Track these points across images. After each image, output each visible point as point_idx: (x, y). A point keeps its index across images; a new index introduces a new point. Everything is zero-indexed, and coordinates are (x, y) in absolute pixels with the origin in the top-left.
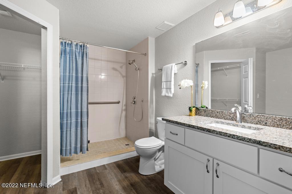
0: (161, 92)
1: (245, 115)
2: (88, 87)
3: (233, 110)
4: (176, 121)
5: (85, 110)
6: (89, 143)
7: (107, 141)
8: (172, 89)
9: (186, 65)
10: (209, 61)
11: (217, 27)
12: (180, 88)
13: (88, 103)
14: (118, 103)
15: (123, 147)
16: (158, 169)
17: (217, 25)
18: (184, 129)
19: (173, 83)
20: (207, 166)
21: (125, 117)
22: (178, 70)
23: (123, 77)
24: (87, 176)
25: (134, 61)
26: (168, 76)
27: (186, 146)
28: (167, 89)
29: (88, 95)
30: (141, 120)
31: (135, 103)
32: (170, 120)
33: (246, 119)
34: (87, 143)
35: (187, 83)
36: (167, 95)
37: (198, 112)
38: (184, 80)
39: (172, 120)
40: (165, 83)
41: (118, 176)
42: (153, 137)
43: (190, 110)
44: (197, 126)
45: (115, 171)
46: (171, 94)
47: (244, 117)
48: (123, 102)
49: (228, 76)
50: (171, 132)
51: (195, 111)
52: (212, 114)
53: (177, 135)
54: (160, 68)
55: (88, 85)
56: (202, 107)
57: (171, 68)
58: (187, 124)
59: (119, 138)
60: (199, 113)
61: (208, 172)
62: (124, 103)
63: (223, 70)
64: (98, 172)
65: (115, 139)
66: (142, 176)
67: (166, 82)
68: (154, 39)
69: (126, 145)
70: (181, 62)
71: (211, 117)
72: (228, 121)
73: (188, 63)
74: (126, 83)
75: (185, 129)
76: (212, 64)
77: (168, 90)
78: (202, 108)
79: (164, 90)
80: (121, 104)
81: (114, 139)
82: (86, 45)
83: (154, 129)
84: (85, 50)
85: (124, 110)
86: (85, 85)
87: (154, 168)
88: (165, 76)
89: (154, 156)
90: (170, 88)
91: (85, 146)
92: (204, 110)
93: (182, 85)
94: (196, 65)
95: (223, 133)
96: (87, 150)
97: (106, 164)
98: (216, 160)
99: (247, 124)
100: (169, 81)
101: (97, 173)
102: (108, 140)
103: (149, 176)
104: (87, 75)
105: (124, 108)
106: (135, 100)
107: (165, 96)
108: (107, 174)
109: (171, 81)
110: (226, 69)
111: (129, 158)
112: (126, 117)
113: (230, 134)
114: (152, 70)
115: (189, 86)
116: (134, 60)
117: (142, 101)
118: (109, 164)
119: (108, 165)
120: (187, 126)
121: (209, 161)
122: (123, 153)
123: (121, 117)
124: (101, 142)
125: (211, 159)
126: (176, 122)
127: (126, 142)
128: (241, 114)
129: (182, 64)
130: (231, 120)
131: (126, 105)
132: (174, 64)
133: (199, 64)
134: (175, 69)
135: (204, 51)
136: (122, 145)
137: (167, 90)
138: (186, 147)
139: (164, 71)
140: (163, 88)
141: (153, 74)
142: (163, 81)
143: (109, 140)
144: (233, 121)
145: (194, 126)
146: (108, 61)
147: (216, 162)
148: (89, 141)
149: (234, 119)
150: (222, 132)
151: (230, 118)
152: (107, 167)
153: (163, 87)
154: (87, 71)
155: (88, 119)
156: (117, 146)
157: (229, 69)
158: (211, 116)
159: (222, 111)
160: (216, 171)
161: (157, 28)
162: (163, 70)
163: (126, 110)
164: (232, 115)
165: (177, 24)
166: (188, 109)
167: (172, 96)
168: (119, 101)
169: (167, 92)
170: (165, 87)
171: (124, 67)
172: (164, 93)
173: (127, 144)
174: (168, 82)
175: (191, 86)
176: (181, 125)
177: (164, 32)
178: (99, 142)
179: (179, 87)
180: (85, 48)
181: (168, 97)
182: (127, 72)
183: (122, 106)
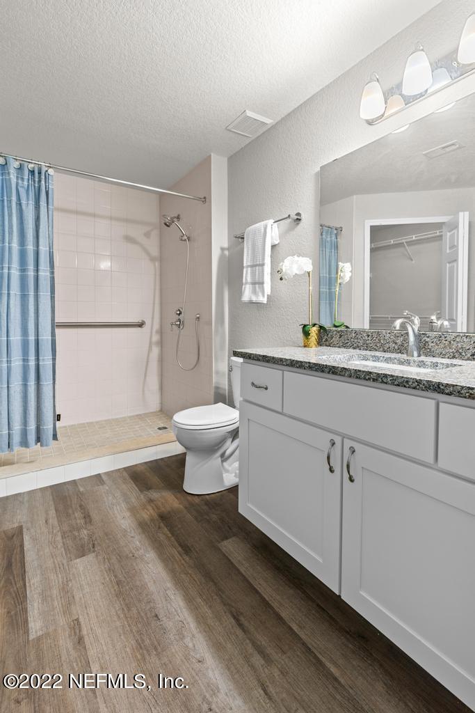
0: (240, 293)
1: (428, 337)
2: (53, 279)
3: (398, 323)
4: (265, 354)
5: (46, 337)
6: (59, 420)
7: (113, 420)
8: (265, 285)
9: (298, 224)
10: (366, 221)
11: (370, 123)
12: (281, 279)
13: (55, 325)
14: (141, 325)
15: (152, 432)
16: (230, 479)
17: (369, 118)
18: (281, 372)
19: (267, 269)
20: (328, 458)
21: (159, 361)
22: (281, 237)
23: (152, 259)
24: (53, 499)
25: (178, 218)
26: (257, 252)
27: (285, 415)
28: (254, 283)
29: (53, 298)
30: (196, 365)
31: (181, 324)
32: (251, 354)
33: (430, 347)
34: (54, 420)
35: (299, 265)
36: (254, 299)
37: (326, 337)
38: (289, 258)
39: (254, 353)
40: (249, 269)
41: (130, 498)
42: (220, 404)
43: (306, 334)
44: (309, 363)
45: (124, 486)
46: (263, 296)
47: (427, 342)
48: (153, 324)
49: (414, 262)
50: (253, 384)
51: (317, 334)
52: (356, 341)
53: (266, 389)
54: (238, 233)
55: (52, 273)
56: (335, 326)
57: (263, 231)
58: (287, 360)
59: (144, 414)
60: (326, 340)
61: (331, 470)
62: (156, 326)
63: (401, 245)
64: (81, 489)
65: (133, 416)
66: (189, 498)
67: (252, 266)
68: (226, 159)
69: (159, 429)
70: (287, 216)
71: (354, 348)
72: (388, 355)
73: (303, 217)
74: (161, 275)
75: (283, 373)
76: (372, 227)
77: (257, 286)
78: (334, 329)
79: (248, 286)
80: (146, 328)
81: (129, 415)
82: (44, 169)
83: (227, 388)
84: (43, 182)
85: (157, 343)
86: (44, 273)
87: (221, 479)
88: (250, 252)
89: (221, 447)
90: (261, 281)
91: (48, 426)
92: (338, 332)
93: (284, 271)
94: (335, 232)
95: (364, 372)
96: (55, 437)
97: (105, 473)
98: (348, 441)
99: (432, 358)
100: (259, 265)
101: (79, 491)
102: (114, 417)
103: (207, 496)
104: (51, 246)
105: (156, 338)
106: (181, 317)
107: (251, 302)
108: (104, 494)
109: (263, 265)
110: (411, 243)
111: (162, 459)
112: (161, 360)
113: (378, 374)
114: (220, 239)
115: (303, 273)
116: (179, 215)
117: (198, 318)
118: (112, 471)
119: (108, 474)
120: (287, 365)
121: (333, 444)
122: (148, 444)
123: (147, 362)
124: (97, 422)
125: (338, 440)
126: (264, 356)
127: (160, 422)
128: (418, 337)
129: (289, 220)
130: (398, 353)
131: (161, 332)
132: (271, 221)
133: (341, 228)
134: (273, 234)
135: (355, 197)
136: (148, 430)
137: (255, 288)
138: (286, 418)
139: (247, 240)
140: (246, 283)
141: (223, 249)
142: (245, 265)
143: (117, 419)
144: (403, 353)
145: (301, 362)
146: (111, 218)
147: (348, 444)
148: (59, 416)
149: (402, 349)
150: (360, 371)
151: (396, 347)
152: (104, 478)
153: (246, 279)
154: (51, 237)
155: (54, 359)
156: (136, 431)
157: (415, 244)
158: (353, 345)
159: (378, 332)
160: (348, 466)
161: (228, 130)
162: (245, 239)
163: (161, 343)
164: (399, 341)
165: (279, 119)
166: (301, 330)
167: (265, 300)
168: (143, 321)
169: (254, 292)
170: (249, 280)
171: (155, 234)
172: (247, 295)
173: (162, 425)
174: (257, 268)
175: (309, 273)
176: (274, 363)
177: (247, 141)
178: (92, 423)
179: (280, 276)
180: (43, 177)
181: (258, 304)
182: (161, 247)
183: (151, 333)
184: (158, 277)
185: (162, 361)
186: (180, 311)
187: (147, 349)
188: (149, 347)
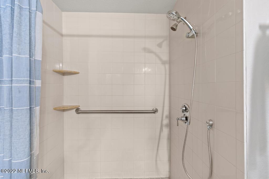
14: (155, 111)
21: (168, 139)
31: (186, 120)
48: (164, 111)
62: (166, 113)
80: (159, 114)
81: (145, 177)
85: (167, 126)
105: (166, 122)
106: (187, 114)
123: (159, 139)
131: (170, 117)
146: (134, 37)
163: (170, 126)
168: (156, 109)
171: (165, 45)
182: (170, 53)
183: (162, 117)
184: (168, 76)
185: (170, 139)
186: (186, 107)
187: (159, 129)
188: (161, 128)
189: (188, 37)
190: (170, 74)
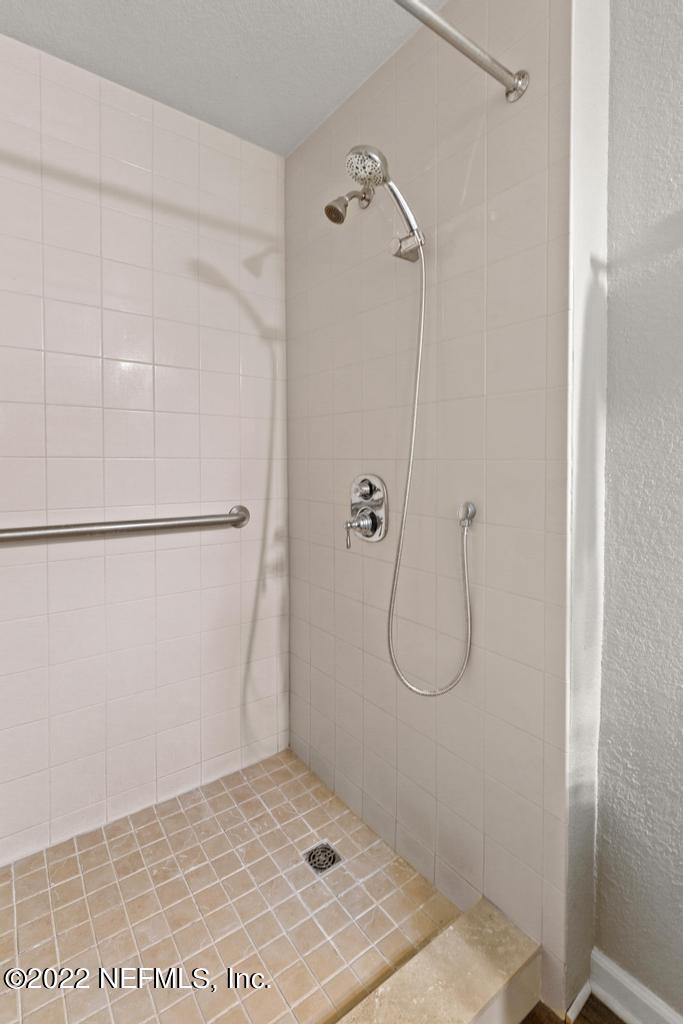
14: (238, 520)
21: (283, 615)
23: (267, 336)
31: (375, 527)
48: (269, 515)
62: (277, 522)
69: (314, 860)
80: (252, 526)
83: (596, 779)
85: (278, 568)
105: (275, 553)
117: (469, 518)
127: (302, 819)
131: (288, 536)
163: (289, 567)
168: (243, 509)
173: (315, 837)
183: (264, 539)
184: (280, 386)
185: (290, 615)
186: (370, 485)
187: (254, 584)
188: (259, 580)
189: (399, 255)
190: (287, 381)
